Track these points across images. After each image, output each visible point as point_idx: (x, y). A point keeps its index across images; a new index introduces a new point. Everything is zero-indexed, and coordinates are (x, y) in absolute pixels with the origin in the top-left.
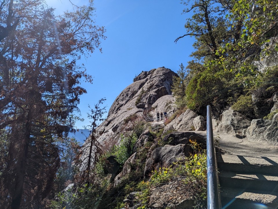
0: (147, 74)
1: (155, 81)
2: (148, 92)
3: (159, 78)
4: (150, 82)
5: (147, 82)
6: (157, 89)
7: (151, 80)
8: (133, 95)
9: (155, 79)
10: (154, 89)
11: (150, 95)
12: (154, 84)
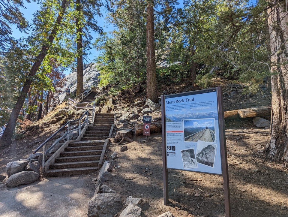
0: (86, 66)
1: (93, 74)
2: (87, 83)
3: (97, 72)
4: (88, 75)
5: (86, 74)
6: (94, 81)
7: (90, 73)
8: (71, 85)
9: (93, 73)
10: (92, 81)
11: (88, 85)
12: (91, 77)
